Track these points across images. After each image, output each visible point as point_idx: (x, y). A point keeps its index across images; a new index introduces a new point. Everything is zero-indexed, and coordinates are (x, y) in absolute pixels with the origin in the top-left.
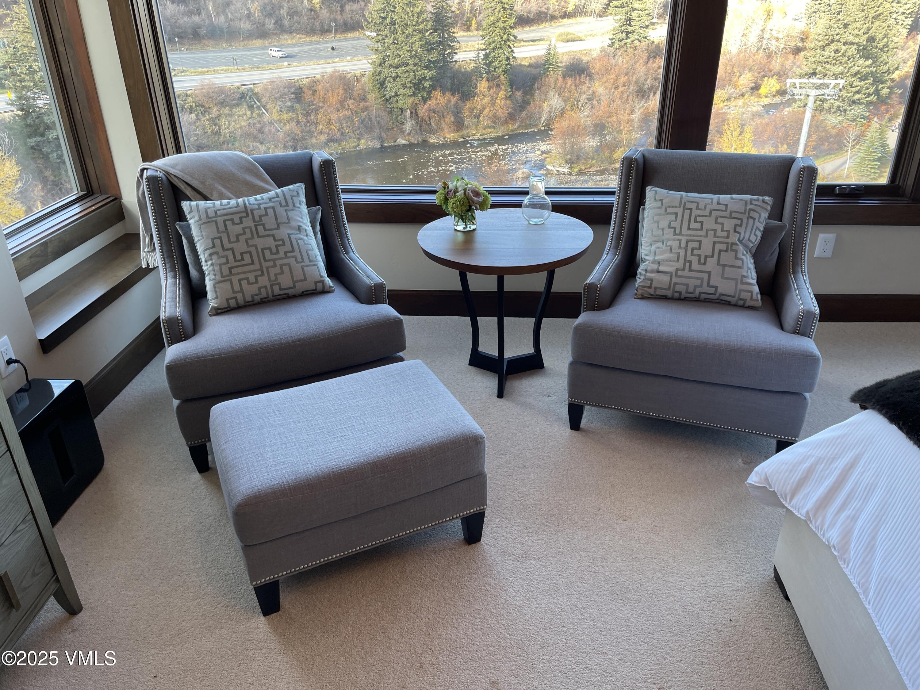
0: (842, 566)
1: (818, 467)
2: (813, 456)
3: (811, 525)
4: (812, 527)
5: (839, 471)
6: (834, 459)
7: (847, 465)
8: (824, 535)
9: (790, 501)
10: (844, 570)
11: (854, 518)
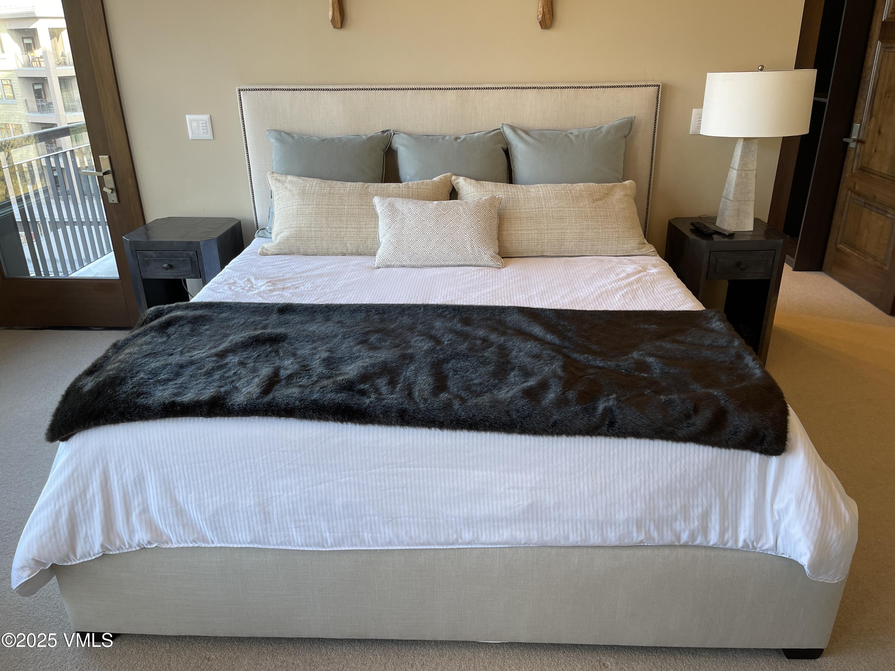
0: (168, 547)
1: (76, 509)
2: (64, 506)
3: (111, 553)
4: (114, 553)
5: (100, 495)
6: (84, 491)
7: (101, 484)
8: (130, 546)
9: (76, 557)
10: (173, 547)
11: (145, 510)
